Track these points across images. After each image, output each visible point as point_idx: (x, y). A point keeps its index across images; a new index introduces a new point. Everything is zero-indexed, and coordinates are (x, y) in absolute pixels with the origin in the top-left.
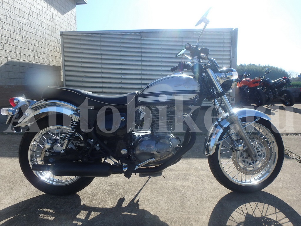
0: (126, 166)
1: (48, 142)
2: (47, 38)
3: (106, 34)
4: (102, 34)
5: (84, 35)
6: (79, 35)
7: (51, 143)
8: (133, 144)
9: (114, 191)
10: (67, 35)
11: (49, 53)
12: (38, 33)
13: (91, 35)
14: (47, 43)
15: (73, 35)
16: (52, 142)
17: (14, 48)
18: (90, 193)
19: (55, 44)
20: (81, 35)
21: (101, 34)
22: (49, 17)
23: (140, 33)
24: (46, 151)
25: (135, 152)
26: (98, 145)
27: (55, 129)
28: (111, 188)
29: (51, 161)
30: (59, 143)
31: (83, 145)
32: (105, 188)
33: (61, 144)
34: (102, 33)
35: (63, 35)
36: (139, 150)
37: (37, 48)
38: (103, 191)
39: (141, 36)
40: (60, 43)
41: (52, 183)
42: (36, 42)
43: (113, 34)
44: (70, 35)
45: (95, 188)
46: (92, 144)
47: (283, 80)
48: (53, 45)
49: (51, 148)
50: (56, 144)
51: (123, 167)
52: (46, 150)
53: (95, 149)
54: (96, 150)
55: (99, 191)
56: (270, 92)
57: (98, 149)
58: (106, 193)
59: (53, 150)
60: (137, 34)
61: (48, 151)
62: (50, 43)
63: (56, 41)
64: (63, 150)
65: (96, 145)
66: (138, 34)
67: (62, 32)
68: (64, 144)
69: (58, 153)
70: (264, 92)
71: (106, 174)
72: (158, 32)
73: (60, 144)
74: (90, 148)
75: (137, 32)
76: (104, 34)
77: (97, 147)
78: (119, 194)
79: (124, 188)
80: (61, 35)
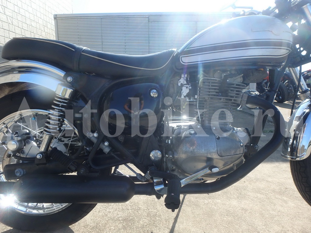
0: (161, 181)
1: (12, 139)
2: (38, 22)
3: (107, 17)
4: (103, 17)
5: (82, 18)
6: (76, 19)
7: (18, 141)
8: (171, 142)
9: (133, 220)
10: (62, 18)
12: (27, 15)
13: (90, 18)
14: (38, 27)
15: (69, 18)
16: (19, 138)
18: (92, 225)
19: (48, 30)
20: (78, 18)
21: (101, 17)
23: (148, 16)
24: (9, 156)
25: (177, 157)
26: (106, 144)
27: (30, 116)
28: (126, 215)
29: (18, 174)
30: (35, 141)
31: (80, 144)
32: (118, 214)
33: (38, 143)
34: (103, 15)
35: (58, 18)
36: (186, 152)
37: (26, 32)
38: (114, 220)
39: (149, 19)
40: (54, 30)
41: (26, 211)
42: (24, 25)
43: (116, 17)
44: (65, 18)
45: (100, 214)
46: (95, 141)
47: (307, 73)
48: (46, 31)
49: (20, 150)
50: (29, 143)
51: (155, 184)
52: (10, 152)
53: (101, 151)
54: (104, 153)
55: (107, 221)
56: (291, 87)
57: (107, 150)
58: (120, 226)
59: (23, 152)
61: (12, 154)
62: (43, 29)
63: (49, 26)
64: (41, 153)
65: (104, 142)
66: (145, 17)
67: (56, 15)
68: (42, 141)
69: (33, 160)
70: (286, 85)
71: (124, 198)
72: (169, 15)
73: (36, 143)
74: (91, 148)
75: (145, 15)
76: (106, 17)
77: (104, 147)
78: (143, 227)
79: (149, 215)
80: (55, 18)
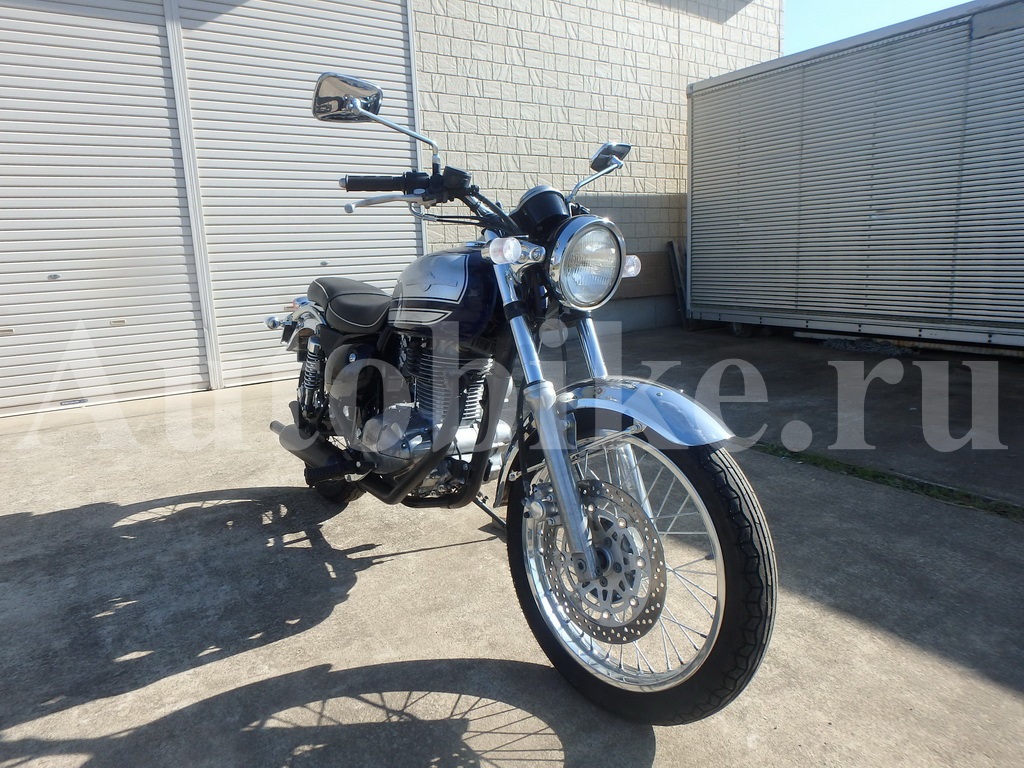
3: (823, 58)
4: (809, 62)
6: (738, 82)
10: (704, 92)
11: (657, 158)
12: (624, 105)
17: (546, 162)
20: (742, 81)
21: (804, 64)
22: (664, 48)
23: (967, 19)
34: (808, 57)
35: (694, 94)
39: (971, 29)
43: (850, 51)
60: (952, 26)
66: (959, 25)
67: (694, 85)
75: (955, 15)
76: (818, 60)
80: (689, 96)
